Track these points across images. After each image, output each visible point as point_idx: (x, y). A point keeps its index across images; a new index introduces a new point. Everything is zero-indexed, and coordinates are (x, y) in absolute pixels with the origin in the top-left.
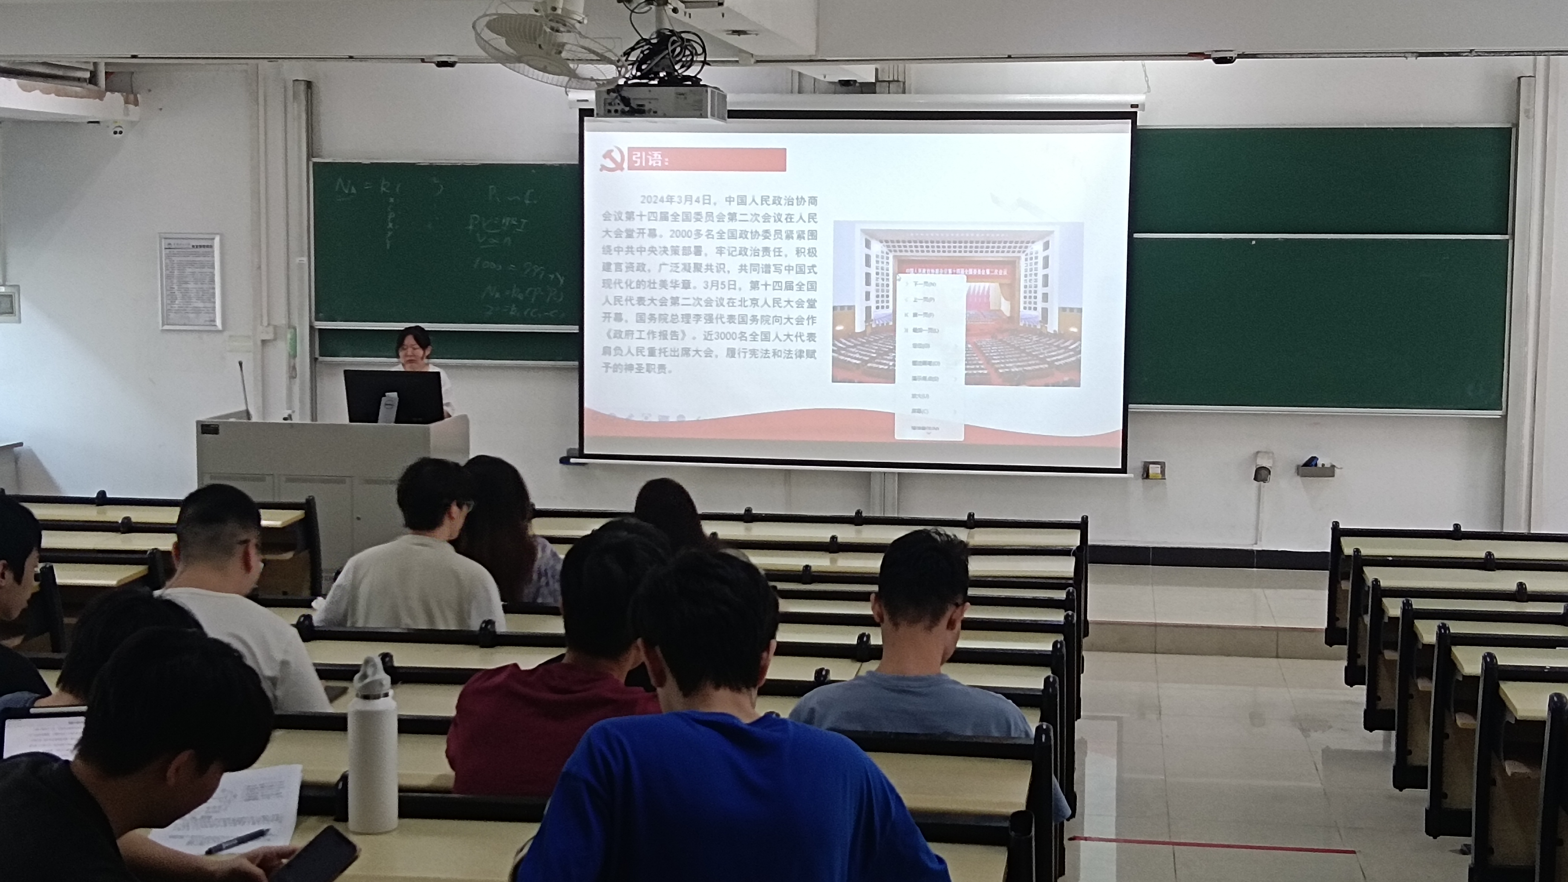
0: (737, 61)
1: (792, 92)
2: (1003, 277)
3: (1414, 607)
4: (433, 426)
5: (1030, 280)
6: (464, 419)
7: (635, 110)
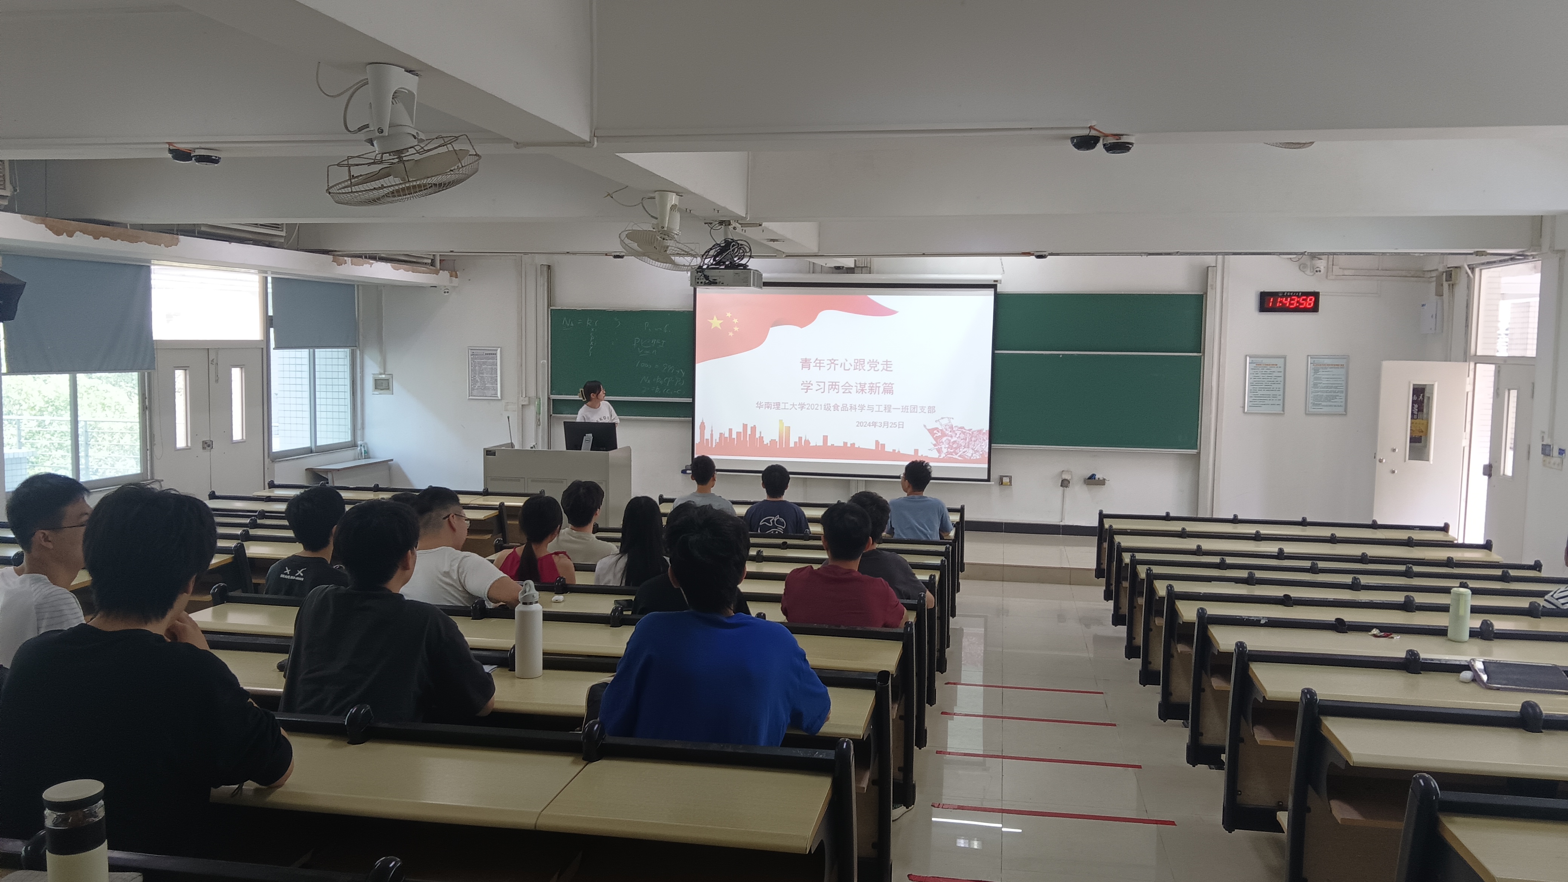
0: (776, 256)
1: (809, 272)
3: (1137, 558)
4: (610, 452)
6: (628, 450)
7: (711, 282)
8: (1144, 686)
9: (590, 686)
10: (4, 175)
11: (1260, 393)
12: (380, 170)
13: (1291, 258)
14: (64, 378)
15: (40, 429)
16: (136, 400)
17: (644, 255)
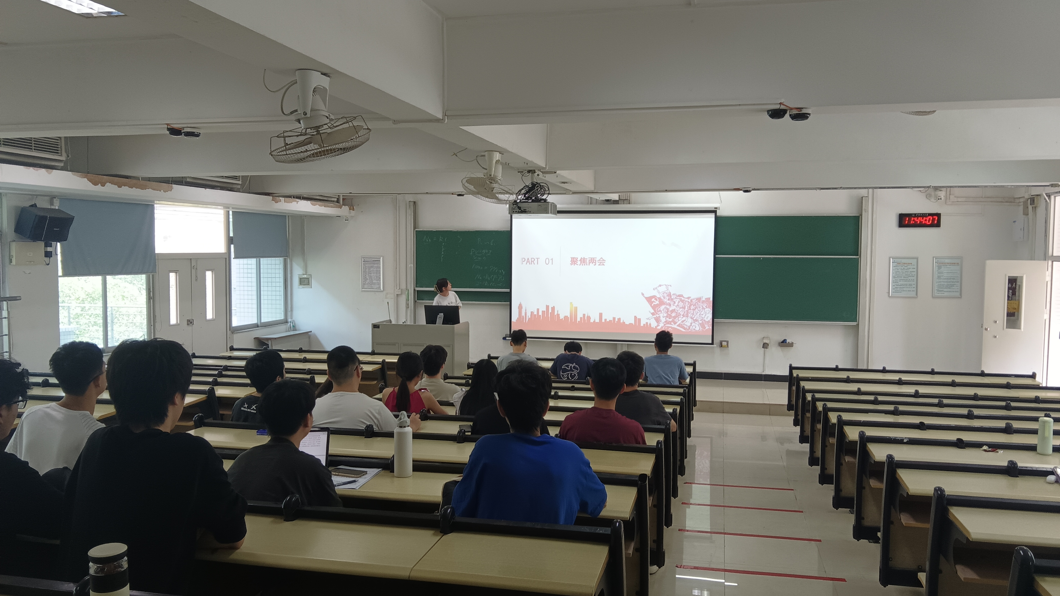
0: (565, 193)
1: (588, 204)
3: (816, 397)
4: (455, 326)
6: (467, 324)
7: (523, 211)
8: (822, 485)
9: (445, 483)
10: (61, 147)
11: (900, 283)
12: (305, 140)
13: (920, 190)
14: (99, 279)
15: (82, 312)
16: (144, 293)
17: (478, 193)
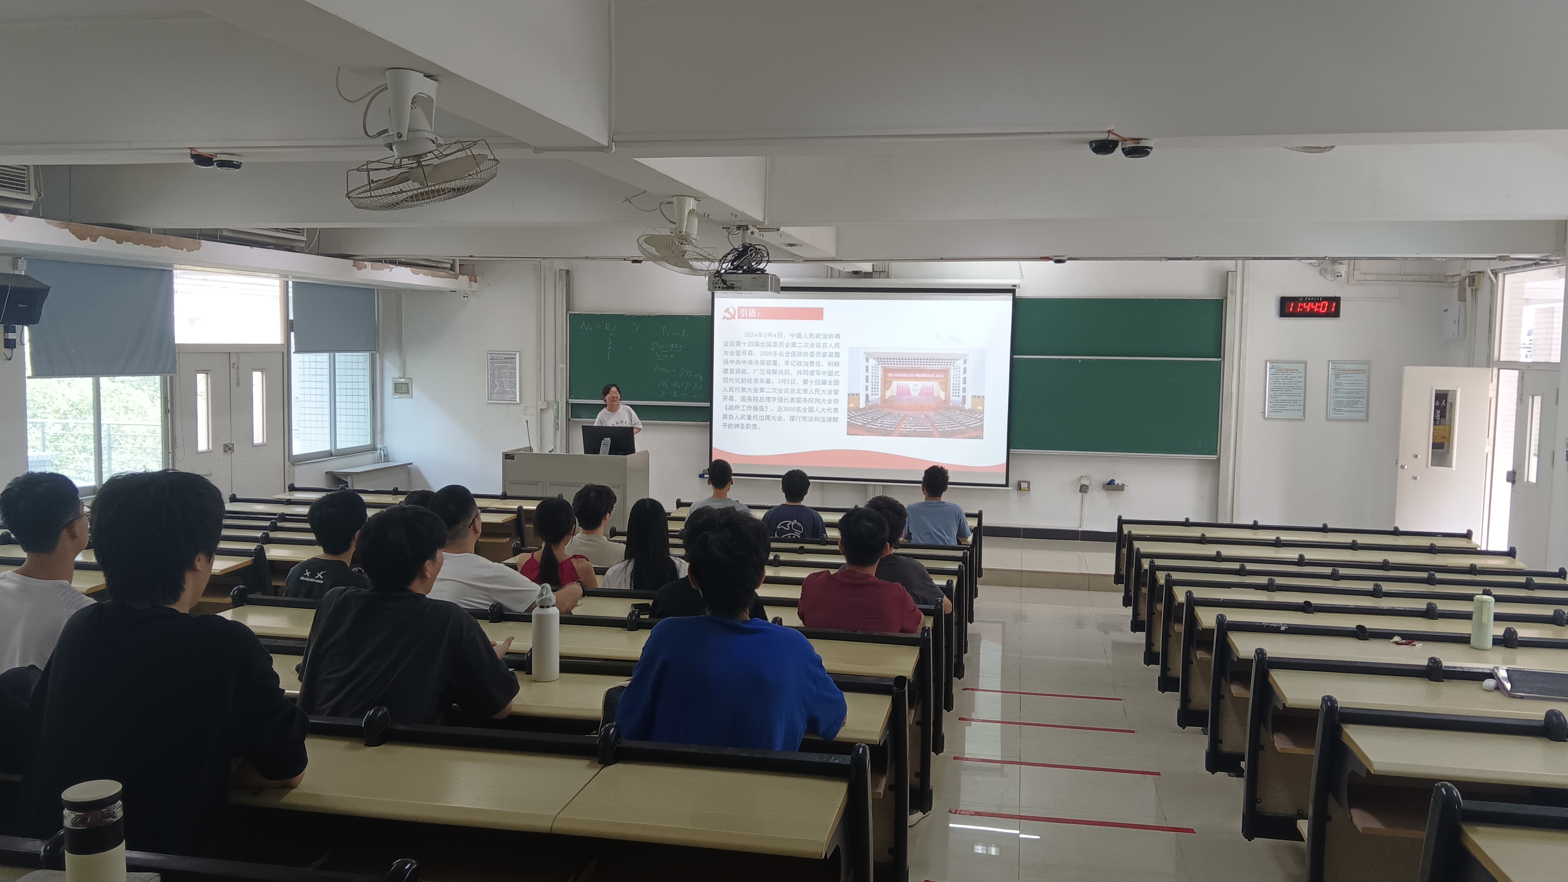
0: (793, 261)
1: (827, 277)
2: (941, 378)
3: (1156, 564)
4: (628, 456)
5: (956, 381)
6: (646, 454)
7: (729, 287)
8: (1163, 693)
9: (607, 689)
10: (29, 180)
11: (1280, 398)
12: (399, 175)
13: (1311, 263)
14: (88, 382)
15: (64, 432)
16: (158, 402)
17: (662, 259)
